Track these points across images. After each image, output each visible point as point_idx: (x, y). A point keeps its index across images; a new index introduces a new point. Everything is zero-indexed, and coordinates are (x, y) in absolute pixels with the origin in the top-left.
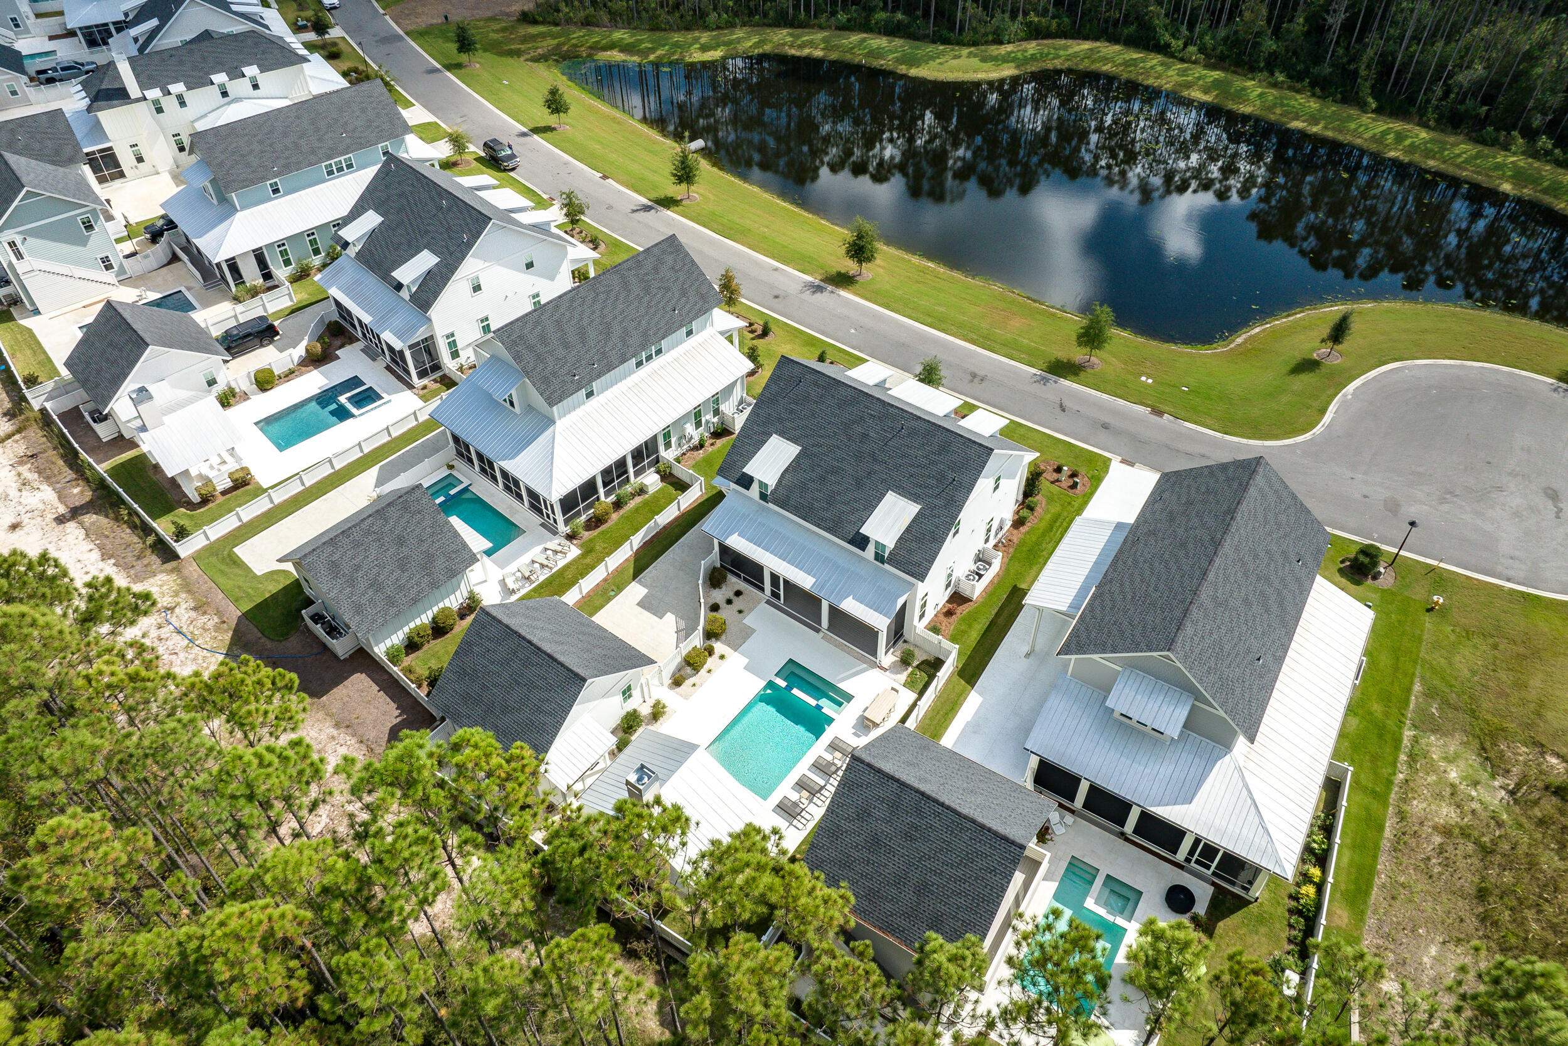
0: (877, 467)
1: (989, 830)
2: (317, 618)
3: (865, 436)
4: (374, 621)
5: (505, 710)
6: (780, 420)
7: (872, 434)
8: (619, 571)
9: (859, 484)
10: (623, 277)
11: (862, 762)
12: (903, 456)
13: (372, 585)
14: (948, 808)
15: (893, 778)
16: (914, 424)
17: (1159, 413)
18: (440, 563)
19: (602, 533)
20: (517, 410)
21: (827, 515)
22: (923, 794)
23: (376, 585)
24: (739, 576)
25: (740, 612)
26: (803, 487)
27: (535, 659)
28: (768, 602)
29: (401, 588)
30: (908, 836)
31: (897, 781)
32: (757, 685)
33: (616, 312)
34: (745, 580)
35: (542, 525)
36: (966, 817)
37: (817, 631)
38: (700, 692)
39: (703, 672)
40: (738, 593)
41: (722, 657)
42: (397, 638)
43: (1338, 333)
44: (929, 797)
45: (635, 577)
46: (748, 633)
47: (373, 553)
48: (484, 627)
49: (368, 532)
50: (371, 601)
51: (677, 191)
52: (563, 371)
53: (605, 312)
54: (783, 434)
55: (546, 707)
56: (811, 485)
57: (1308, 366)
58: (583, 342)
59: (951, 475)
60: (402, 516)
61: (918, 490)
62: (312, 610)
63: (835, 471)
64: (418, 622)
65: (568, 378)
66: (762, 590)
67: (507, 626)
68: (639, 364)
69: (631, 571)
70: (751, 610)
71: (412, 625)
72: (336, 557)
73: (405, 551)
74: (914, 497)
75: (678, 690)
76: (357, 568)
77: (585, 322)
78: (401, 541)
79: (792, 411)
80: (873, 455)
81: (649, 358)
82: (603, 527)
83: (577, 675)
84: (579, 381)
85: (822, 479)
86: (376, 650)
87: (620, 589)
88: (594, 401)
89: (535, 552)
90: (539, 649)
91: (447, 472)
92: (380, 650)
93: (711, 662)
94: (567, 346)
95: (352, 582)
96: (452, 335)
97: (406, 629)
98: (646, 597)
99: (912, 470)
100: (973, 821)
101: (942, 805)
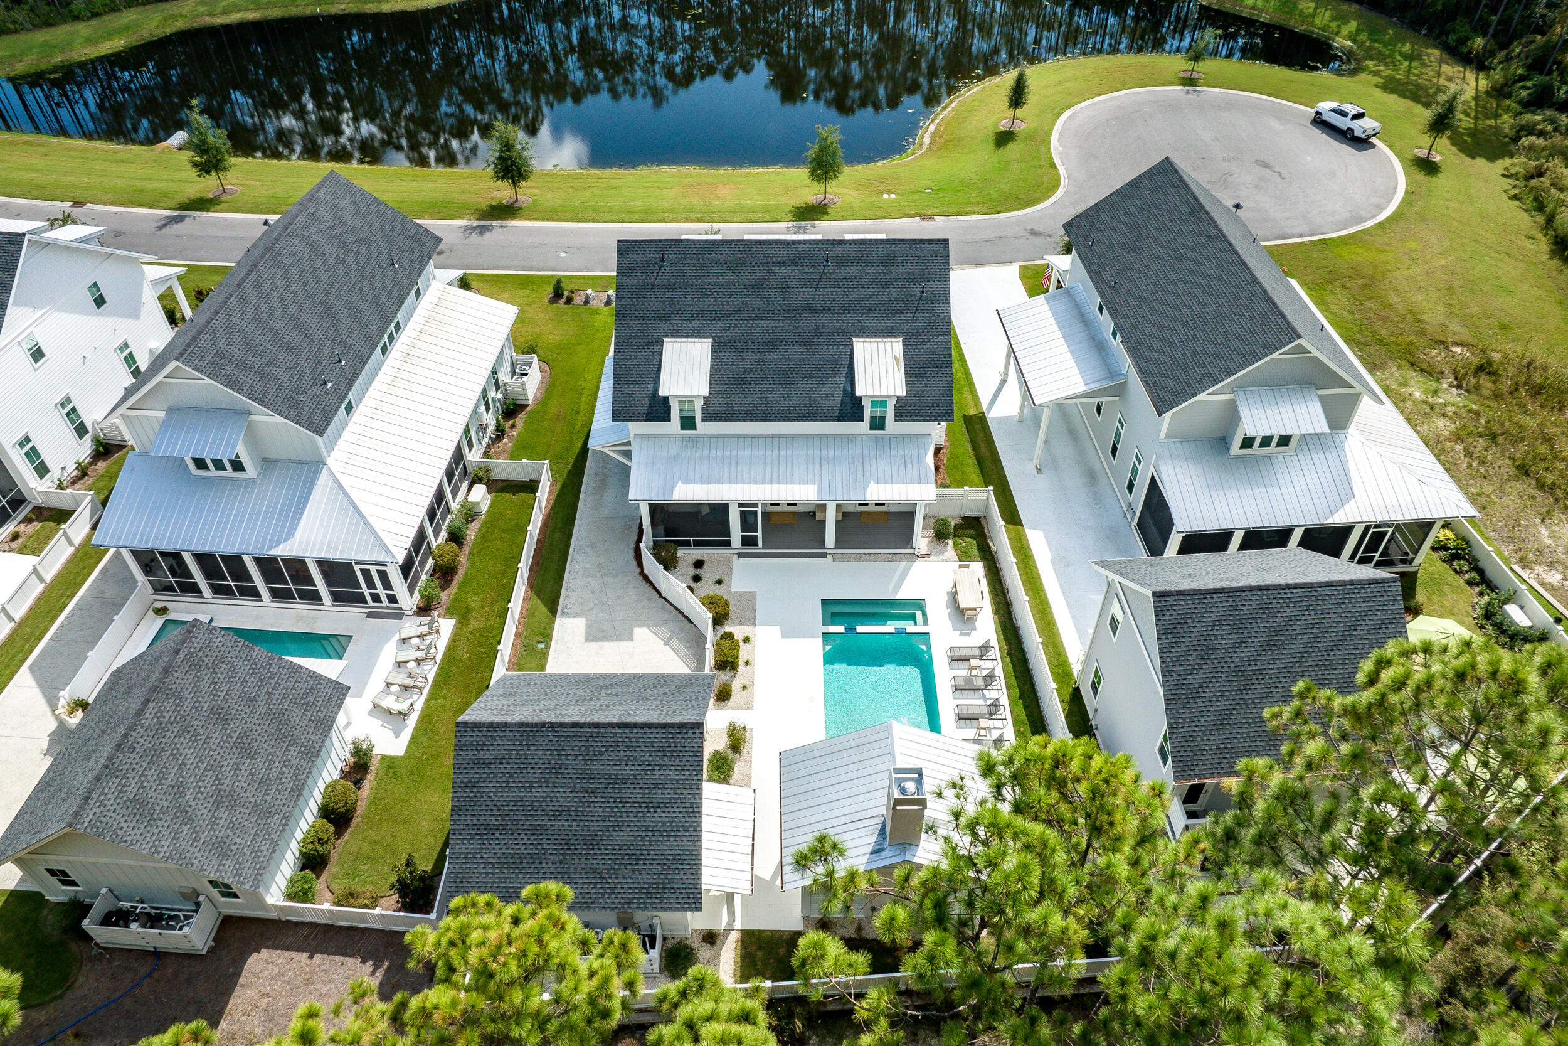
0: (821, 319)
1: (1352, 583)
2: (118, 918)
3: (785, 291)
4: (256, 853)
5: (593, 839)
6: (663, 319)
7: (793, 284)
8: (527, 616)
9: (811, 348)
10: (303, 238)
11: (1169, 594)
12: (846, 292)
13: (218, 803)
14: (1295, 586)
15: (1216, 591)
16: (837, 250)
17: (930, 217)
18: (297, 718)
19: (462, 585)
20: (251, 471)
21: (794, 400)
22: (1259, 588)
23: (224, 799)
24: (686, 544)
25: (719, 582)
26: (742, 384)
27: (599, 743)
28: (741, 555)
29: (265, 782)
30: (1273, 646)
31: (1222, 591)
32: (815, 648)
33: (324, 284)
34: (698, 544)
35: (370, 615)
36: (1320, 585)
37: (824, 555)
38: (759, 691)
39: (741, 667)
40: (699, 564)
41: (747, 640)
42: (286, 868)
43: (1017, 97)
44: (1268, 588)
45: (553, 612)
46: (750, 600)
47: (189, 753)
48: (481, 747)
49: (161, 728)
50: (232, 826)
51: (208, 185)
52: (306, 383)
53: (311, 287)
54: (676, 333)
55: (659, 796)
56: (749, 377)
57: (1004, 138)
58: (307, 336)
59: (915, 289)
60: (199, 679)
61: (890, 322)
62: (97, 911)
63: (772, 347)
64: (304, 826)
65: (318, 390)
66: (727, 544)
67: (522, 725)
68: (384, 350)
69: (543, 608)
70: (729, 572)
71: (299, 836)
72: (132, 789)
73: (237, 727)
74: (888, 332)
75: (730, 703)
76: (178, 788)
77: (293, 309)
78: (220, 716)
79: (671, 302)
80: (808, 307)
81: (391, 338)
82: (458, 578)
83: (682, 726)
84: (336, 389)
85: (761, 363)
86: (270, 900)
87: (547, 636)
88: (358, 415)
89: (389, 653)
90: (597, 725)
91: (159, 621)
92: (275, 896)
93: (744, 652)
94: (289, 348)
95: (184, 815)
96: (27, 439)
97: (294, 847)
98: (588, 627)
99: (868, 303)
100: (1330, 584)
101: (1287, 587)
